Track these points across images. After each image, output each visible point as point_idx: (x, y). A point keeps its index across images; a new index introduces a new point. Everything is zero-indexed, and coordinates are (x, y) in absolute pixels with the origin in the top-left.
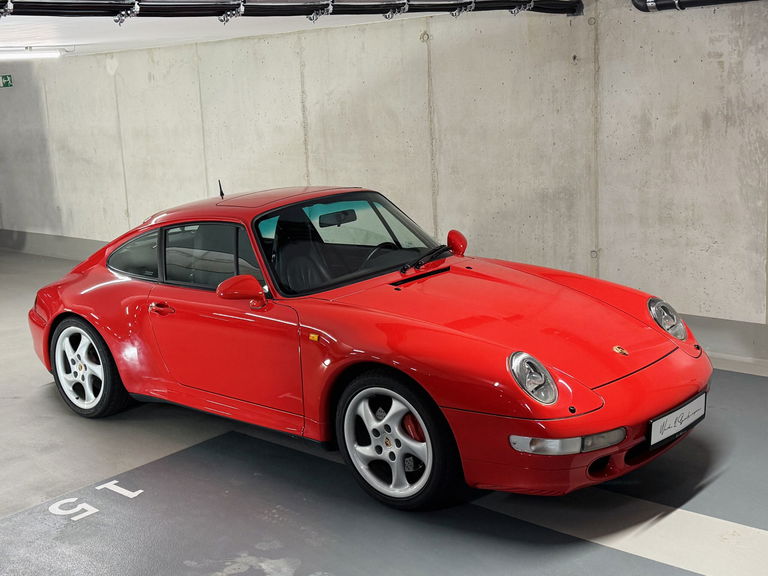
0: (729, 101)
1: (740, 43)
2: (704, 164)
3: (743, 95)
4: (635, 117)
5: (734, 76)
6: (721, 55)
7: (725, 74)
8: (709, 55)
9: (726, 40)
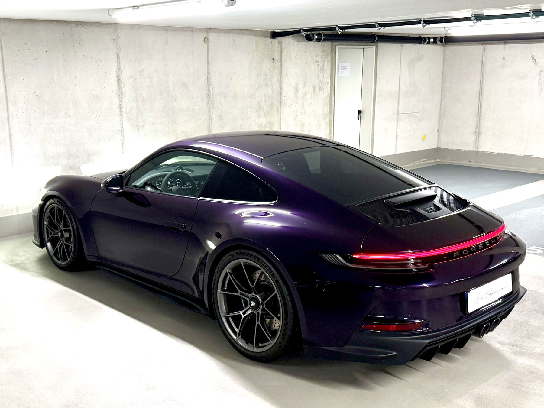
0: (320, 80)
1: (324, 58)
2: (313, 107)
3: (324, 79)
4: (293, 87)
5: (322, 71)
6: (318, 62)
7: (319, 70)
8: (315, 61)
9: (319, 57)
